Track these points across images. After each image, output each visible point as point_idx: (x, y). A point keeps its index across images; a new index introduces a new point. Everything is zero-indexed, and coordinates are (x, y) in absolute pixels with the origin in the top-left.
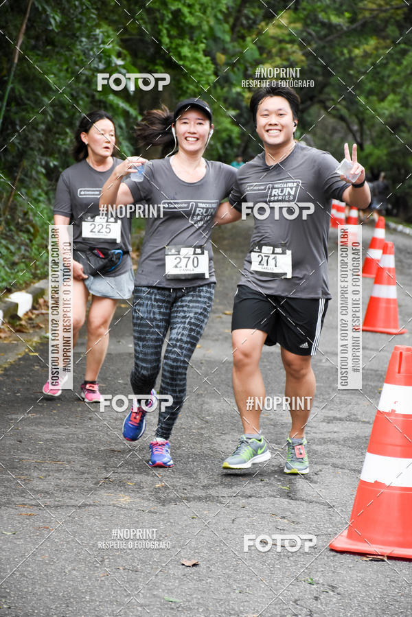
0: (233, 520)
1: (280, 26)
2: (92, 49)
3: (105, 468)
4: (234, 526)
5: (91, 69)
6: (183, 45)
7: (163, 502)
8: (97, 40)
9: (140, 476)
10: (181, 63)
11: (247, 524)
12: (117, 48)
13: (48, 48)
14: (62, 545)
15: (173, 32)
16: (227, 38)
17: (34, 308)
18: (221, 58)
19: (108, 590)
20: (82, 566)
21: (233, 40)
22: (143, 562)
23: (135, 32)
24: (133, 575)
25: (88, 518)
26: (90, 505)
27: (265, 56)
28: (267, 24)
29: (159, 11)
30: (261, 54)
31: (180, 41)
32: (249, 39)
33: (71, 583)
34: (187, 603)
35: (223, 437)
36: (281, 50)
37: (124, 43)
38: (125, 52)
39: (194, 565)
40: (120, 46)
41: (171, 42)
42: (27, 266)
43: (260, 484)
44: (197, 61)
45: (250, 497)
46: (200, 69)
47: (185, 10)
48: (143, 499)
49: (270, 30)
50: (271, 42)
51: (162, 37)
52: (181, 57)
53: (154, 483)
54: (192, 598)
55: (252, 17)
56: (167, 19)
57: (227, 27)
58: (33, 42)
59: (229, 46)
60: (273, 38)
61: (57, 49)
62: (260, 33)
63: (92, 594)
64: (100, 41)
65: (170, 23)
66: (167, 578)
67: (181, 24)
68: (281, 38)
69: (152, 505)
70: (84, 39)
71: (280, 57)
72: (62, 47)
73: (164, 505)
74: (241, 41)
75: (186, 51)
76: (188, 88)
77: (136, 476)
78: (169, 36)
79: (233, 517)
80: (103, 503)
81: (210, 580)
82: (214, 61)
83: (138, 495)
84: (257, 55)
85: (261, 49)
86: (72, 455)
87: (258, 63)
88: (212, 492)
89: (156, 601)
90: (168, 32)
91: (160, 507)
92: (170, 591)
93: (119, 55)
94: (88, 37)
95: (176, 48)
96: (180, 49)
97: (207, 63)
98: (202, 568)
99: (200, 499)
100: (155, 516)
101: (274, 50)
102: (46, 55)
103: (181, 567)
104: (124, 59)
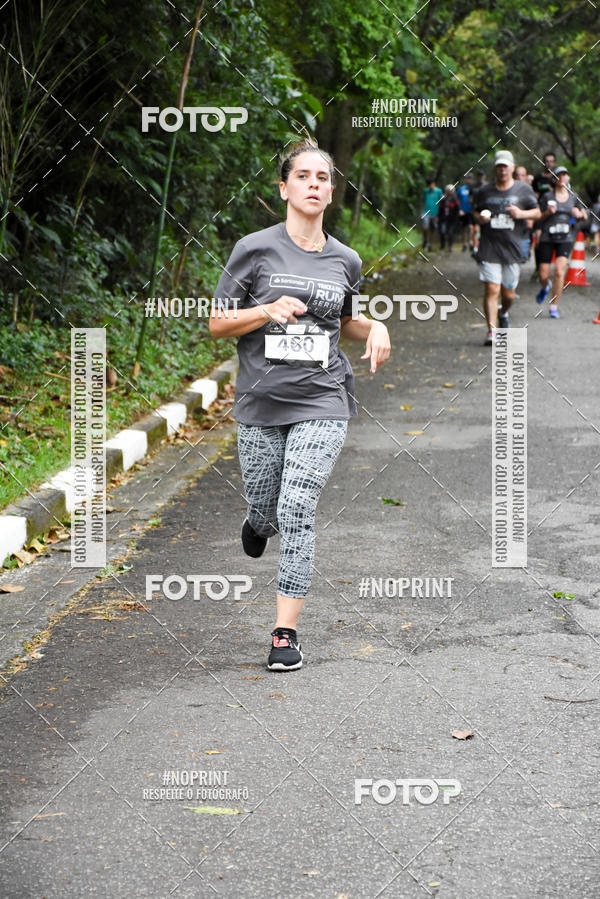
0: (505, 669)
1: (472, 28)
3: (336, 607)
4: (508, 678)
5: (263, 105)
6: (366, 66)
8: (268, 69)
9: (381, 615)
10: (366, 86)
12: (292, 77)
15: (355, 51)
16: (418, 51)
17: (220, 397)
18: (412, 76)
22: (404, 737)
23: (310, 55)
24: (395, 757)
25: (327, 679)
26: (326, 660)
28: (456, 29)
31: (362, 61)
34: (469, 793)
37: (299, 69)
39: (469, 737)
41: (353, 63)
42: (207, 346)
43: (529, 615)
44: (384, 82)
45: (519, 634)
47: (367, 24)
49: (462, 34)
51: (341, 58)
52: (365, 80)
53: (398, 624)
55: (441, 21)
56: (347, 36)
58: (195, 80)
59: (420, 61)
61: (223, 85)
64: (272, 71)
65: (350, 40)
66: (438, 757)
67: (363, 40)
70: (253, 71)
73: (415, 654)
75: (371, 72)
77: (375, 615)
78: (350, 56)
79: (503, 664)
80: (342, 655)
81: (491, 757)
82: (404, 79)
83: (382, 642)
88: (472, 631)
90: (348, 50)
91: (411, 657)
93: (294, 85)
95: (360, 69)
96: (363, 70)
97: (396, 83)
98: (479, 741)
99: (458, 642)
100: (408, 671)
103: (452, 741)
104: (300, 90)
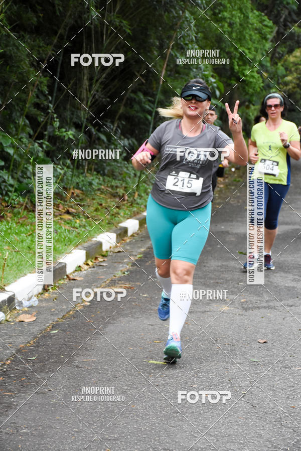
0: (284, 319)
1: (296, 57)
2: (198, 75)
4: (284, 322)
6: (245, 70)
7: (246, 310)
8: (201, 69)
9: (233, 296)
11: (291, 321)
12: (212, 73)
13: (177, 75)
14: (195, 332)
15: (240, 63)
16: (269, 64)
18: (265, 75)
19: (221, 355)
20: (207, 343)
21: (272, 65)
22: (238, 341)
24: (233, 348)
25: (207, 318)
26: (208, 311)
27: (288, 72)
28: (289, 56)
29: (233, 52)
30: (286, 71)
31: (244, 67)
32: (279, 64)
33: (202, 351)
34: (263, 362)
35: (275, 274)
36: (296, 69)
38: (215, 75)
39: (265, 342)
40: (213, 72)
41: (239, 68)
43: (297, 299)
44: (253, 77)
45: (292, 306)
46: (255, 81)
47: (247, 51)
48: (235, 308)
49: (291, 59)
50: (291, 65)
51: (234, 65)
52: (244, 75)
53: (240, 300)
54: (265, 360)
55: (281, 52)
56: (237, 57)
57: (268, 59)
58: (169, 73)
59: (269, 69)
60: (292, 63)
61: (181, 76)
62: (286, 61)
63: (213, 357)
64: (203, 70)
65: (239, 59)
66: (251, 348)
67: (244, 58)
68: (296, 62)
69: (240, 311)
70: (194, 70)
71: (296, 72)
72: (183, 75)
73: (246, 311)
74: (275, 65)
75: (247, 72)
76: (249, 91)
77: (230, 296)
78: (238, 65)
79: (284, 317)
80: (214, 310)
81: (273, 350)
82: (262, 76)
83: (233, 306)
84: (284, 72)
85: (286, 69)
86: (196, 285)
87: (285, 76)
88: (271, 304)
89: (246, 361)
90: (237, 62)
91: (244, 312)
92: (253, 356)
93: (212, 76)
94: (196, 68)
95: (242, 71)
96: (244, 71)
97: (258, 77)
98: (269, 344)
99: (265, 307)
100: (242, 317)
101: (293, 69)
102: (176, 79)
103: (258, 343)
104: (215, 79)
